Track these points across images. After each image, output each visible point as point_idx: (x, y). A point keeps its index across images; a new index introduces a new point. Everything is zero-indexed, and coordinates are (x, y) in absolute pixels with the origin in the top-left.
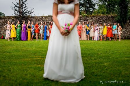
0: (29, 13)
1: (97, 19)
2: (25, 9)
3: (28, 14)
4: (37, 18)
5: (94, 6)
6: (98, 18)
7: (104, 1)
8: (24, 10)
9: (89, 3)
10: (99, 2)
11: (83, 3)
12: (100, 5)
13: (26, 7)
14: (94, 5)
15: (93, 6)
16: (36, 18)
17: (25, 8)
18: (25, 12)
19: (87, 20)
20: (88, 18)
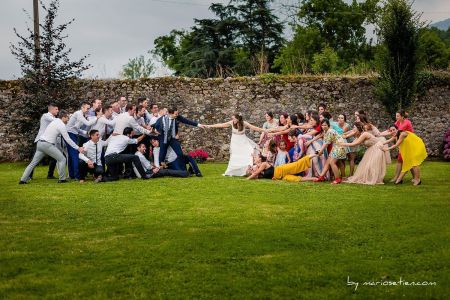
0: (74, 69)
1: (312, 90)
2: (60, 54)
3: (70, 76)
4: (101, 87)
5: (280, 31)
6: (314, 87)
7: (313, 16)
8: (57, 60)
9: (261, 21)
10: (297, 18)
11: (242, 20)
12: (300, 30)
13: (61, 47)
14: (279, 28)
15: (275, 31)
16: (98, 87)
17: (58, 51)
18: (58, 65)
19: (277, 95)
20: (282, 88)
